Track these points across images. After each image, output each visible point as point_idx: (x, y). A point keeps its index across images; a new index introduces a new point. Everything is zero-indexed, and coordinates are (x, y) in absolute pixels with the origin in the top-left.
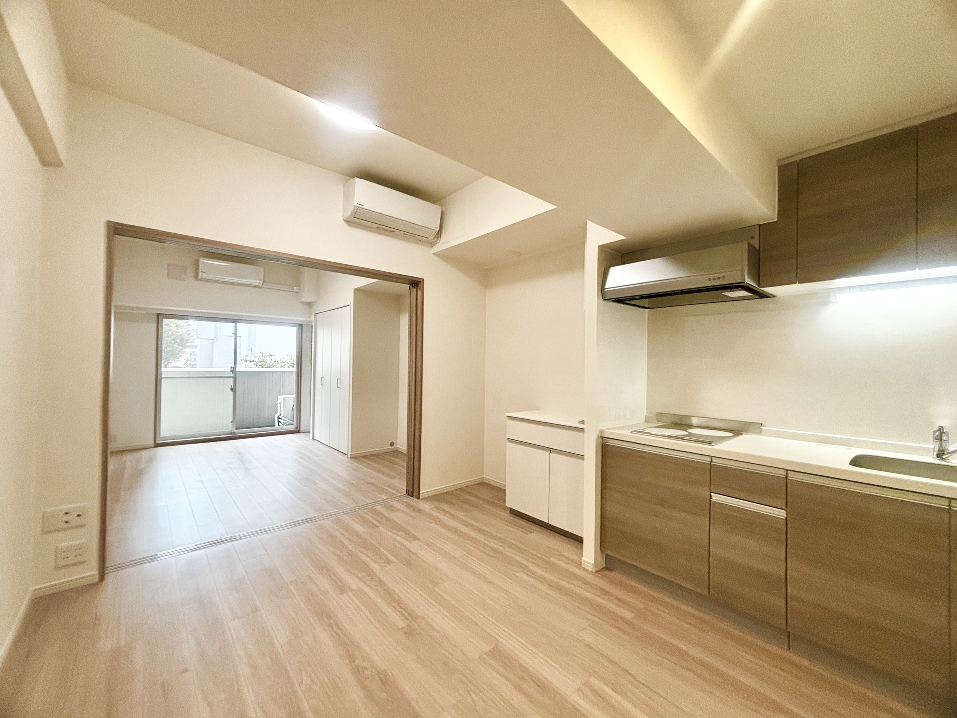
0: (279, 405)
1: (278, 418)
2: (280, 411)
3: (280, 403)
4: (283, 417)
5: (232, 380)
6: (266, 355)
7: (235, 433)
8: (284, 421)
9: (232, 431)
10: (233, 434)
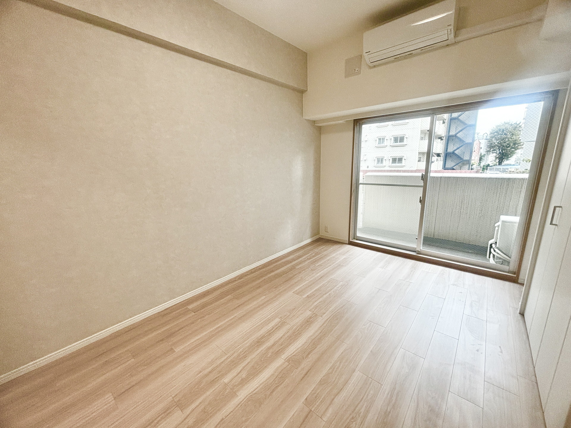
1: (491, 246)
2: (496, 238)
3: (499, 227)
4: (497, 248)
5: (422, 189)
7: (419, 253)
8: (498, 255)
9: (416, 249)
10: (417, 252)
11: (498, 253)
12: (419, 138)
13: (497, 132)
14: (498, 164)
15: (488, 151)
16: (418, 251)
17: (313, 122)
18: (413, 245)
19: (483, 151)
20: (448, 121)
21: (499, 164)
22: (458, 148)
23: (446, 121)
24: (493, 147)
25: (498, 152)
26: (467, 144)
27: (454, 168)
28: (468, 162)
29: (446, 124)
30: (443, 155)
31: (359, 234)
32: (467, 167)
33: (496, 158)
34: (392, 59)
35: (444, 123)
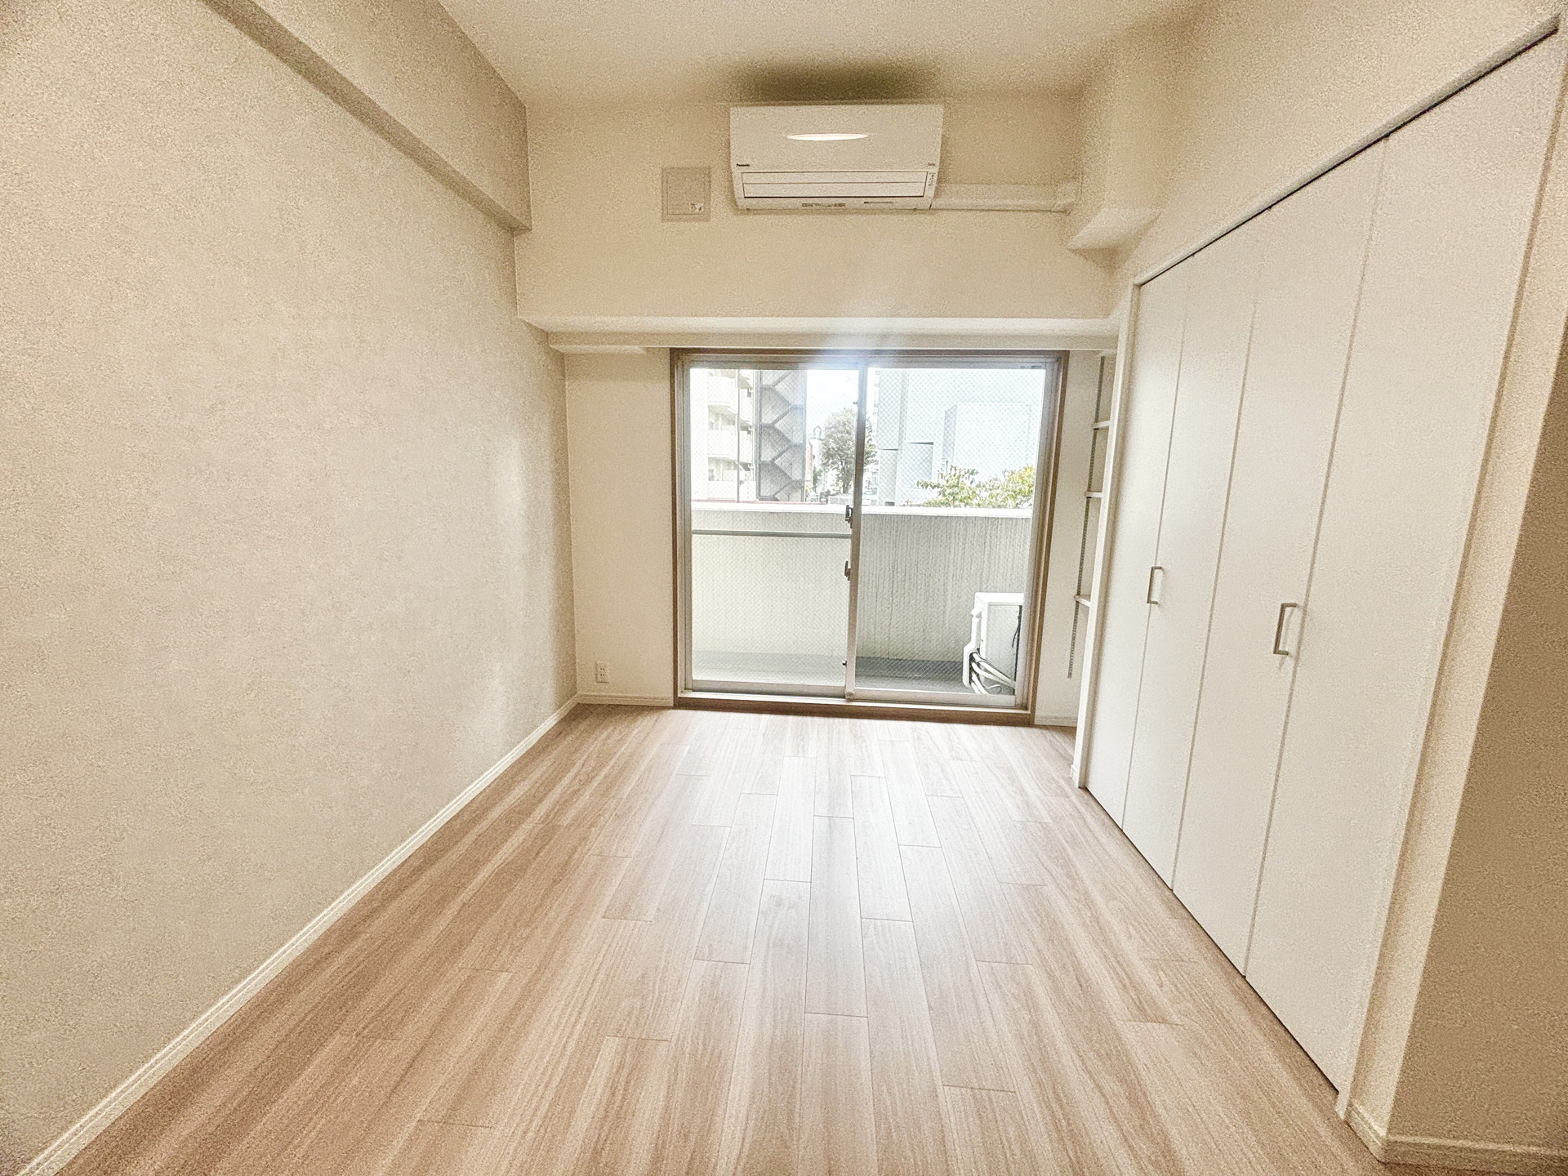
0: (975, 621)
1: (972, 659)
2: (979, 640)
3: (979, 616)
4: (985, 661)
5: (848, 543)
6: (963, 473)
7: (852, 698)
8: (987, 675)
9: (845, 690)
10: (847, 697)
11: (986, 670)
12: (707, 426)
13: (835, 427)
14: (842, 490)
15: (824, 464)
16: (851, 694)
17: (545, 336)
18: (837, 683)
19: (817, 463)
20: (757, 392)
21: (844, 492)
22: (780, 455)
23: (753, 391)
24: (832, 456)
25: (840, 467)
26: (796, 446)
27: (776, 496)
28: (799, 485)
29: (754, 396)
30: (753, 467)
31: (698, 675)
32: (798, 495)
33: (839, 479)
34: (798, 203)
35: (749, 394)
